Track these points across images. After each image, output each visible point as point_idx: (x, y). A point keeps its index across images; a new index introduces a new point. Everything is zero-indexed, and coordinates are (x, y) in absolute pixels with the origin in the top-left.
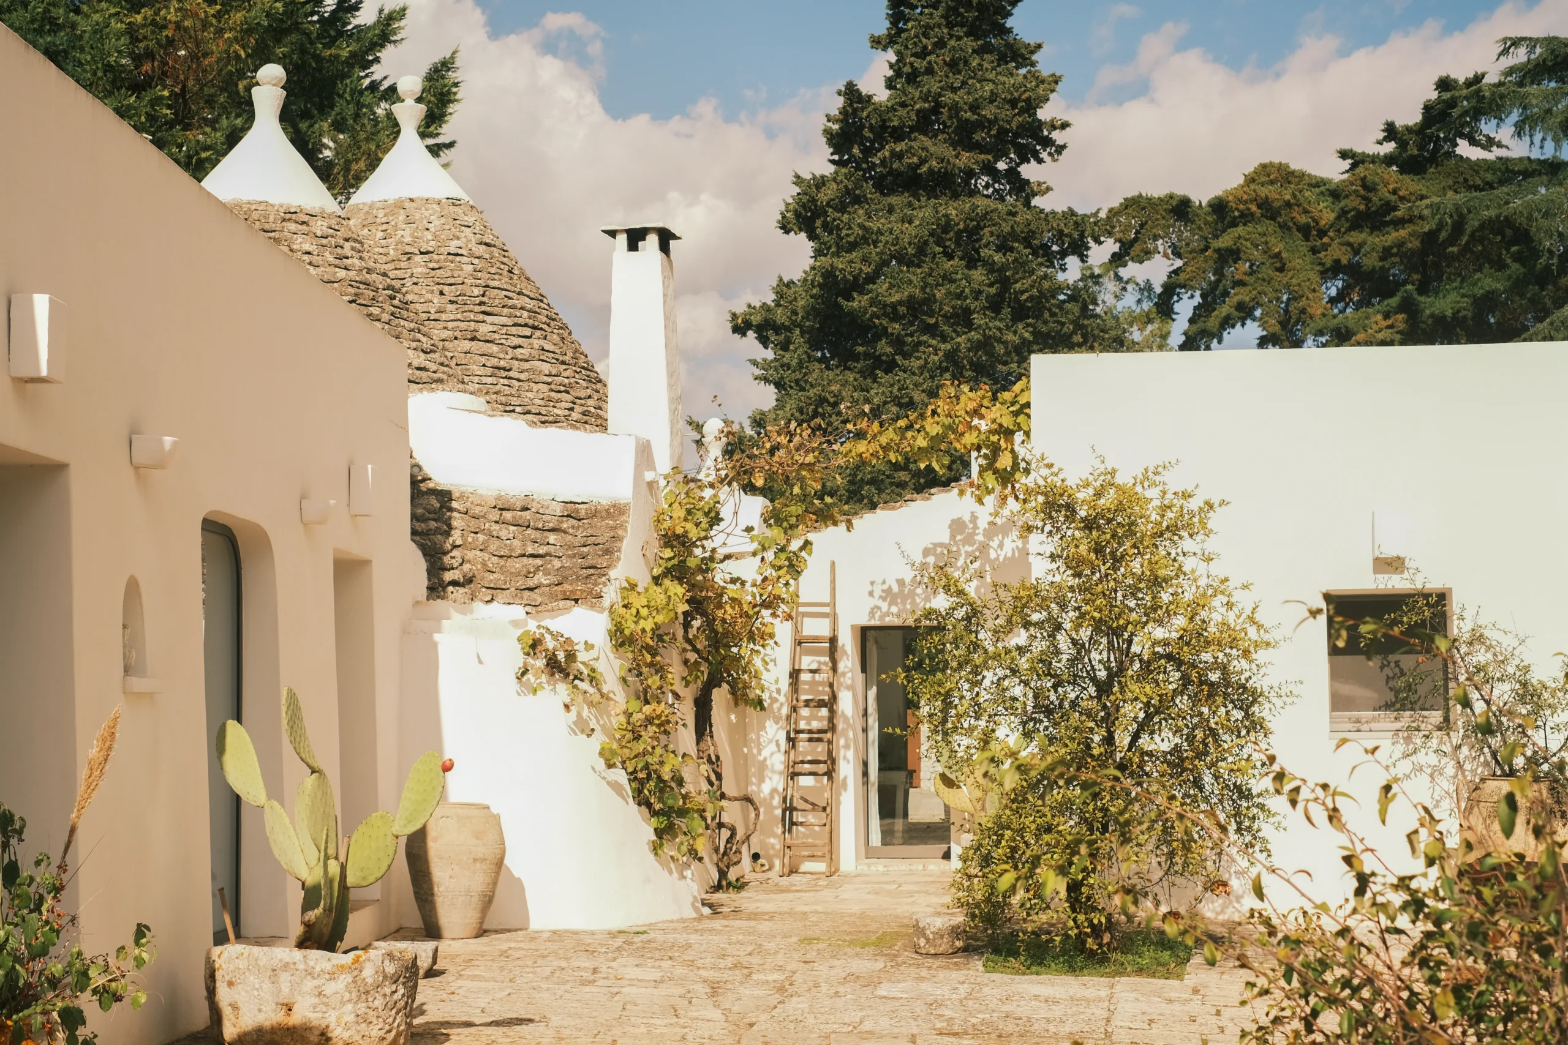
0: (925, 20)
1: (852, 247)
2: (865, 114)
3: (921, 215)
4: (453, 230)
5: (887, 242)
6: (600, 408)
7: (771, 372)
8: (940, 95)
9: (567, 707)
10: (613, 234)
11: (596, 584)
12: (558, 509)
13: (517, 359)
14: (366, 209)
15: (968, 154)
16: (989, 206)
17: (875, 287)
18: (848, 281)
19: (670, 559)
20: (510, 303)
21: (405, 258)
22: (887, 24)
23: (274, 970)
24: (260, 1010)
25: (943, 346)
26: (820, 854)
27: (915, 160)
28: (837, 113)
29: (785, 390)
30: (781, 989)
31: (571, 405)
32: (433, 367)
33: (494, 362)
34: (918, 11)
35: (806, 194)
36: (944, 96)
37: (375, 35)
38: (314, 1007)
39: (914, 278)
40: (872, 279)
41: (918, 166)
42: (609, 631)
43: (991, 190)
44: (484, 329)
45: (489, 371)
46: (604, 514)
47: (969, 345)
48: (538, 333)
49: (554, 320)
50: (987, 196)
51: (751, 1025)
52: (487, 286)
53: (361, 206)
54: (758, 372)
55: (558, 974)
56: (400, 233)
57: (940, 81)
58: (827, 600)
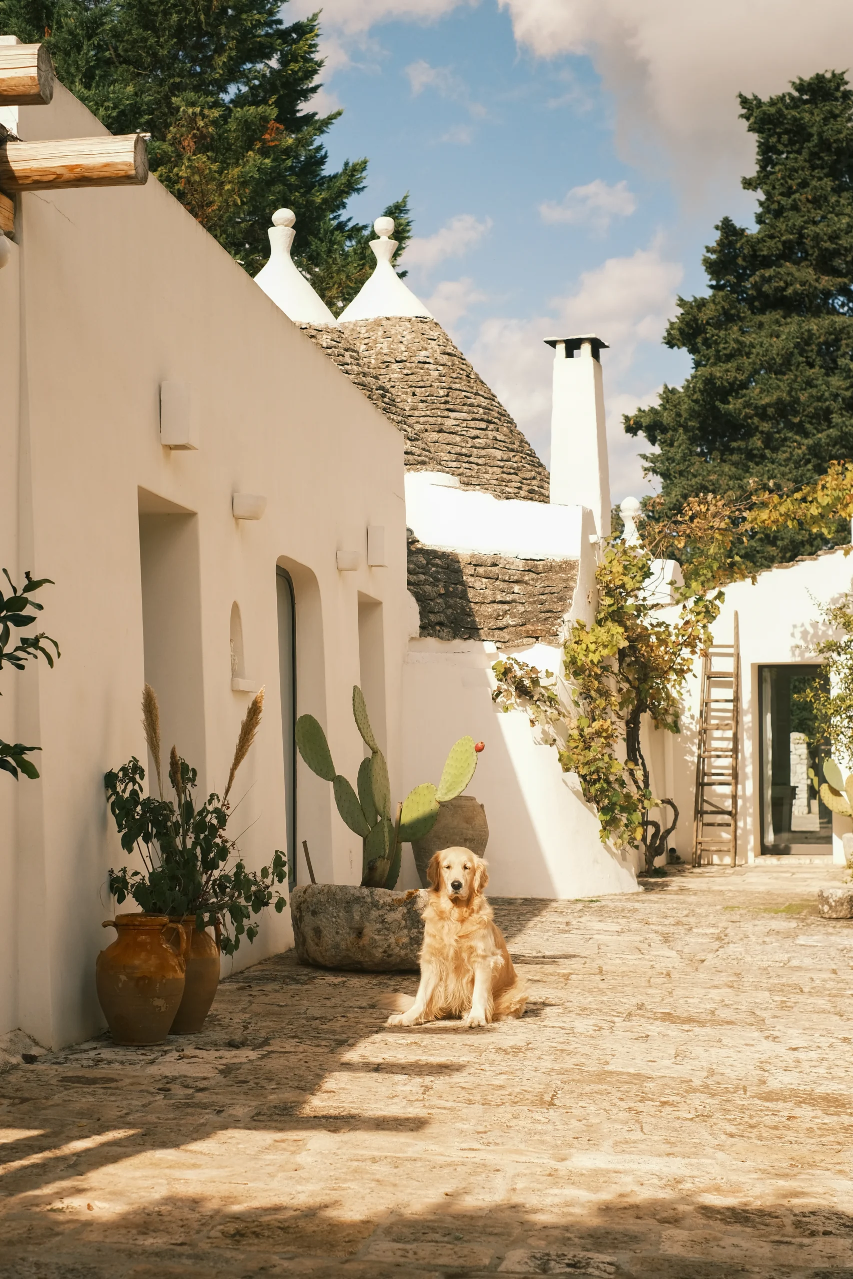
0: (791, 164)
1: (729, 357)
2: (738, 245)
3: (787, 330)
4: (422, 342)
5: (758, 354)
6: (542, 487)
7: (658, 464)
8: (802, 228)
9: (532, 722)
10: (553, 344)
11: (553, 625)
12: (521, 565)
13: (476, 448)
14: (351, 326)
15: (827, 278)
16: (845, 322)
17: (748, 391)
18: (725, 387)
19: (610, 606)
20: (469, 401)
21: (384, 366)
22: (757, 168)
23: (348, 903)
24: (337, 933)
25: (806, 441)
26: (725, 849)
27: (782, 284)
28: (715, 244)
29: (671, 479)
30: (719, 939)
31: (519, 485)
32: (418, 451)
33: (458, 449)
34: (784, 156)
35: (688, 314)
36: (807, 228)
37: (342, 184)
38: (379, 931)
39: (781, 384)
40: (744, 385)
41: (784, 289)
42: (565, 662)
43: (846, 308)
44: (449, 423)
45: (454, 457)
46: (557, 569)
47: (828, 441)
48: (492, 426)
49: (504, 415)
50: (844, 314)
51: (703, 961)
52: (450, 388)
53: (347, 325)
54: (648, 465)
55: (539, 925)
56: (379, 345)
57: (803, 216)
58: (732, 643)
